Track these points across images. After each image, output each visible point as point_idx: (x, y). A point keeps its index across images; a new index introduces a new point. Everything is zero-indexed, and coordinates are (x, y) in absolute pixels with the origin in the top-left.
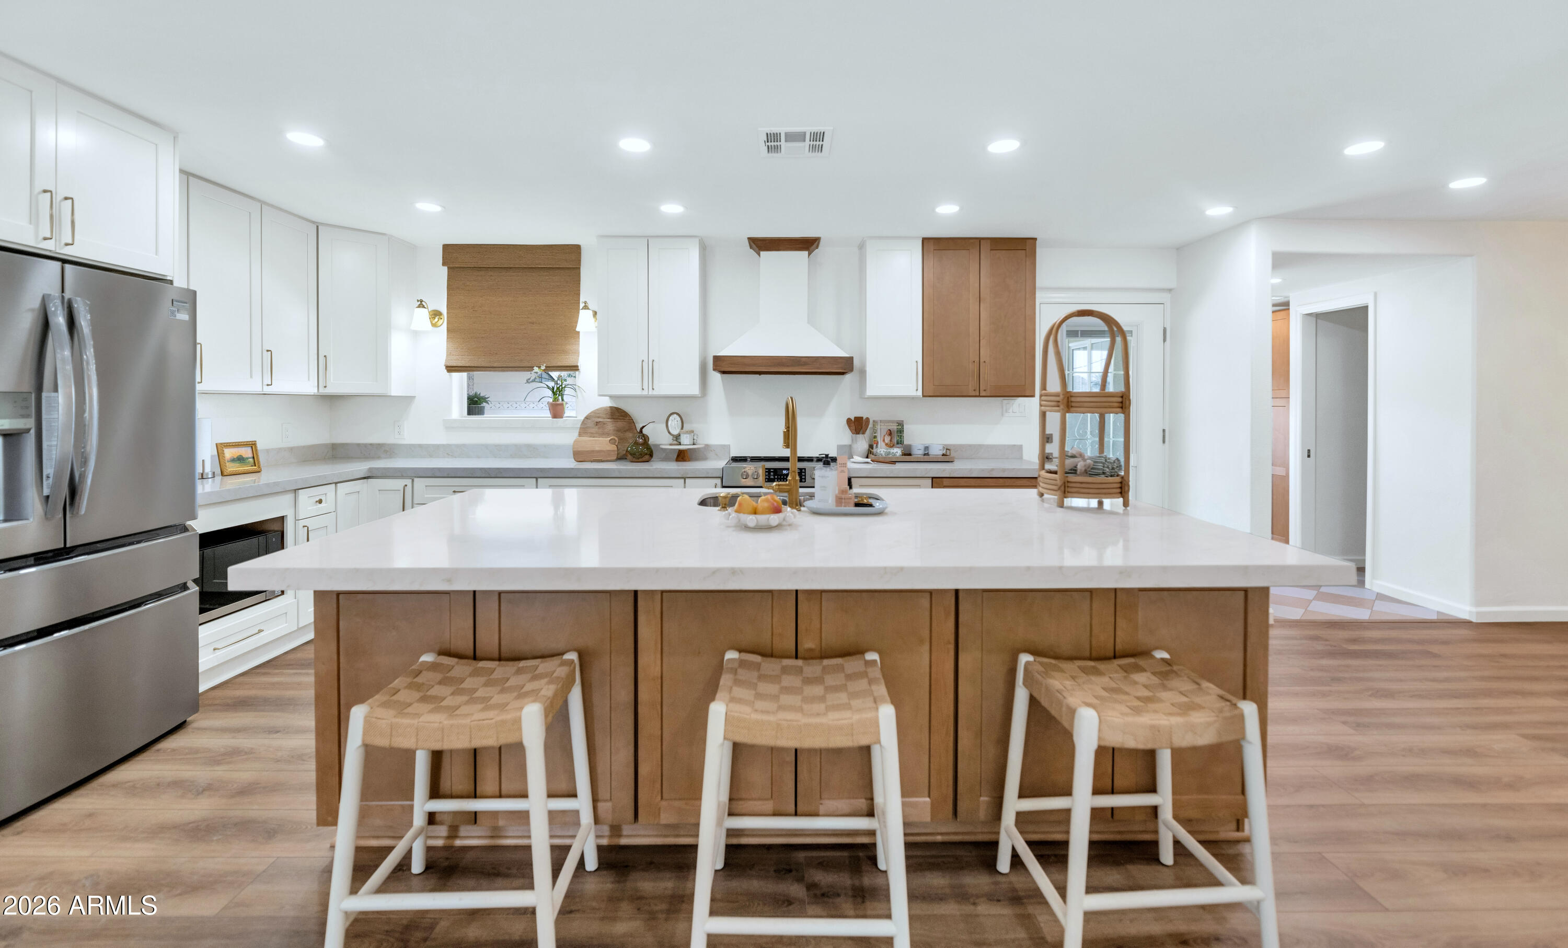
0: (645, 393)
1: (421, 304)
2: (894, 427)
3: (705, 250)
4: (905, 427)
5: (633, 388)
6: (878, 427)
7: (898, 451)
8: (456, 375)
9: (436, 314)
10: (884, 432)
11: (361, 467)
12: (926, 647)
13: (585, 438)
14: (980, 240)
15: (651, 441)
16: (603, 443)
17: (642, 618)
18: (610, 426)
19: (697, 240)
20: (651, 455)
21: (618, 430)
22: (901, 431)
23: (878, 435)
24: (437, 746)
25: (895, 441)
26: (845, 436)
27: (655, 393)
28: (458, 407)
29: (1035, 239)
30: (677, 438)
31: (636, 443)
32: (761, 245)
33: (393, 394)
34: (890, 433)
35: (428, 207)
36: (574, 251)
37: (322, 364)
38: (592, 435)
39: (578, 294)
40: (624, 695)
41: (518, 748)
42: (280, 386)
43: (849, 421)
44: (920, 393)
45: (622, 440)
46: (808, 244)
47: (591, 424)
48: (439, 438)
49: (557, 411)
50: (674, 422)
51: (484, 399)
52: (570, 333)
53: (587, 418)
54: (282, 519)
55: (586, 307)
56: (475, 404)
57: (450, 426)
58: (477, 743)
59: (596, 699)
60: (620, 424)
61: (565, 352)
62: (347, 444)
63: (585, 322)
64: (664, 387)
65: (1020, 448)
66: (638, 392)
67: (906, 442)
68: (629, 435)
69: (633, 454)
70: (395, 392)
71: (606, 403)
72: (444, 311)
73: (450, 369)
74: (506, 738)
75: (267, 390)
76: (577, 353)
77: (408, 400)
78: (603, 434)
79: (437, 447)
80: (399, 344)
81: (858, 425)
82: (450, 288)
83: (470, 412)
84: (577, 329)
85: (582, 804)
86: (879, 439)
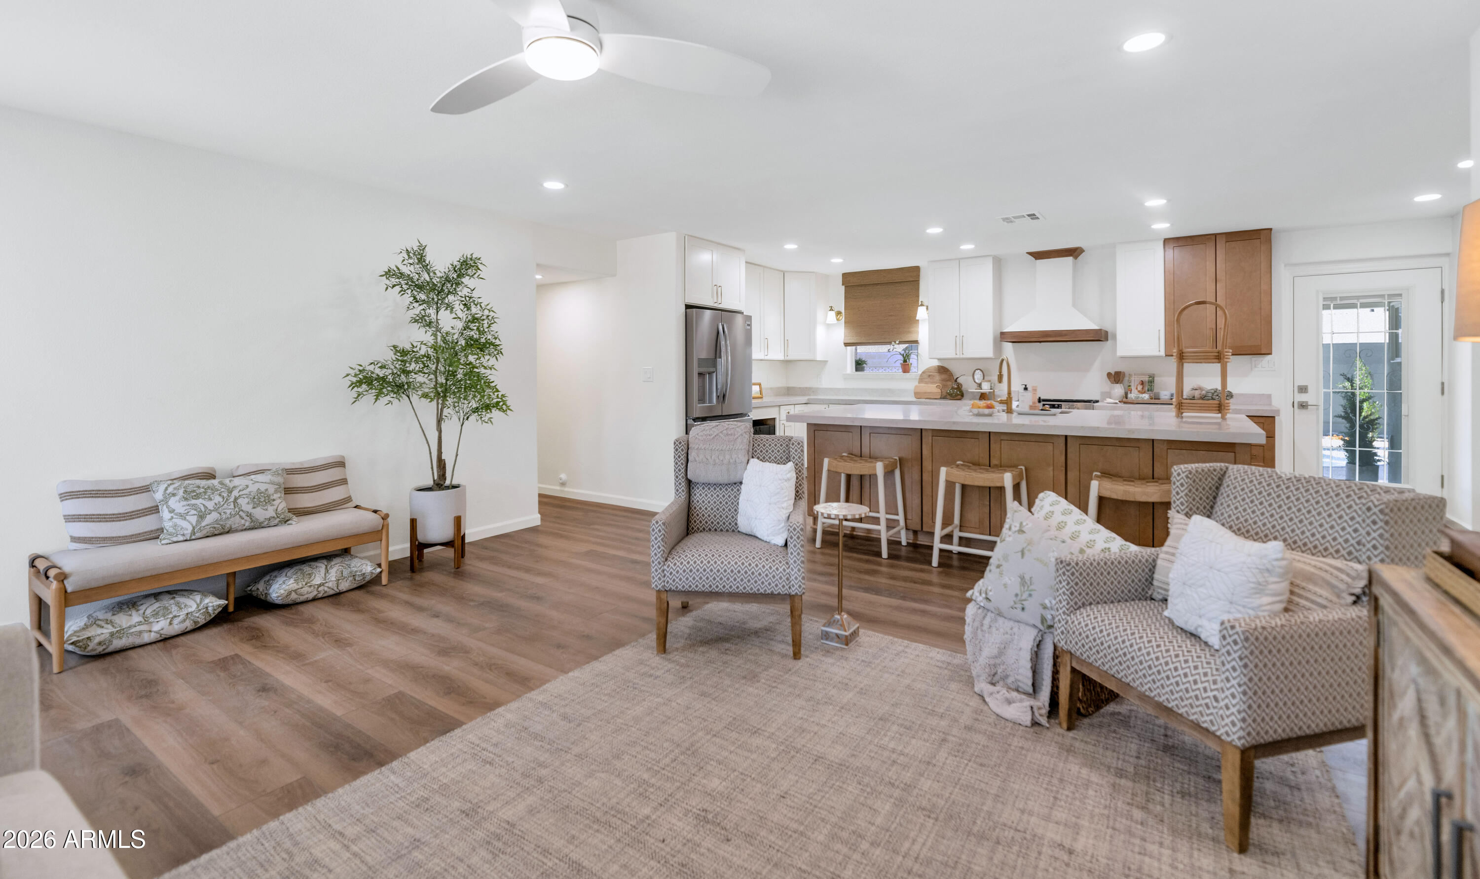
0: (958, 356)
1: (831, 310)
2: (1146, 379)
3: (999, 263)
4: (1156, 379)
5: (949, 353)
6: (1133, 379)
7: (1146, 396)
8: (849, 348)
9: (839, 313)
10: (1137, 382)
11: (804, 399)
12: (1052, 468)
13: (923, 385)
14: (1215, 235)
15: (963, 388)
16: (933, 388)
17: (924, 446)
18: (938, 377)
19: (991, 259)
20: (962, 395)
21: (943, 380)
22: (1151, 382)
23: (1132, 384)
24: (849, 473)
25: (1146, 389)
26: (1106, 385)
27: (964, 356)
28: (850, 367)
29: (1271, 229)
30: (980, 385)
31: (953, 388)
32: (1039, 255)
33: (818, 359)
34: (1142, 383)
35: (837, 260)
36: (916, 270)
37: (786, 343)
38: (926, 383)
39: (918, 296)
40: (917, 477)
41: (875, 475)
42: (771, 356)
43: (1109, 375)
44: (1163, 353)
45: (944, 386)
46: (1073, 252)
47: (926, 376)
48: (840, 384)
49: (906, 367)
50: (978, 376)
51: (864, 362)
52: (912, 320)
53: (923, 373)
54: (774, 419)
55: (922, 305)
56: (859, 365)
57: (846, 378)
58: (862, 473)
59: (906, 477)
60: (944, 376)
61: (909, 332)
62: (794, 388)
63: (921, 313)
64: (969, 353)
65: (1269, 396)
66: (953, 356)
67: (1155, 391)
68: (949, 383)
69: (950, 395)
70: (819, 358)
71: (936, 363)
72: (843, 311)
73: (846, 344)
74: (871, 472)
75: (766, 358)
76: (917, 332)
77: (825, 362)
78: (933, 383)
79: (839, 389)
80: (821, 332)
81: (1116, 377)
82: (846, 298)
83: (857, 370)
84: (917, 318)
85: (901, 517)
86: (1133, 388)
